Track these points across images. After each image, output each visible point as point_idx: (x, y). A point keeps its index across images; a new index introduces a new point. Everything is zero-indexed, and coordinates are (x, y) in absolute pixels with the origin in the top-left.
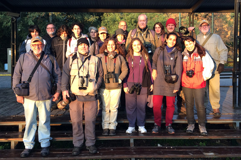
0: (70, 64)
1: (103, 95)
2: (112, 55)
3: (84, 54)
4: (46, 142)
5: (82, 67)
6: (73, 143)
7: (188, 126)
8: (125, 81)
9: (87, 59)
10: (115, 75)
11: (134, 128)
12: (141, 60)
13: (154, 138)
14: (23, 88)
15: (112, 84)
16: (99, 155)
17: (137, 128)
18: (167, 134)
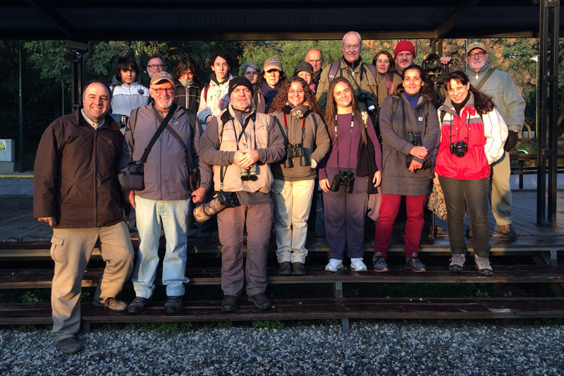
0: (220, 132)
1: (283, 193)
2: (299, 111)
3: (243, 110)
4: (176, 286)
5: (243, 135)
6: (222, 289)
7: (453, 259)
8: (322, 163)
9: (251, 120)
10: (304, 150)
11: (341, 261)
12: (352, 123)
13: (384, 279)
14: (132, 173)
15: (298, 168)
16: (276, 311)
17: (347, 262)
18: (410, 273)
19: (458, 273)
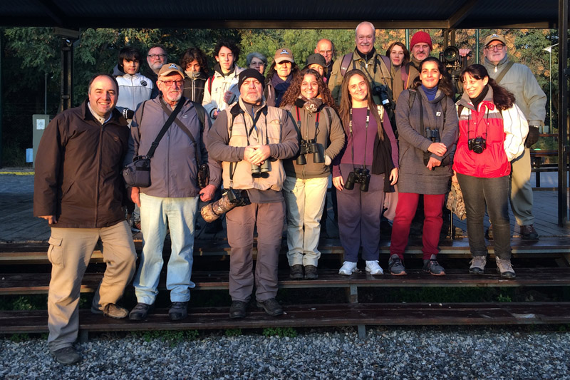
0: (229, 126)
1: (294, 191)
2: (313, 105)
3: (254, 103)
4: (181, 291)
5: (254, 129)
6: (230, 294)
7: (473, 261)
8: (336, 160)
9: (262, 114)
10: (318, 146)
11: (356, 264)
12: (368, 117)
13: (402, 283)
14: (138, 169)
15: (312, 165)
16: (288, 317)
17: (361, 265)
18: (428, 276)
19: (479, 276)
